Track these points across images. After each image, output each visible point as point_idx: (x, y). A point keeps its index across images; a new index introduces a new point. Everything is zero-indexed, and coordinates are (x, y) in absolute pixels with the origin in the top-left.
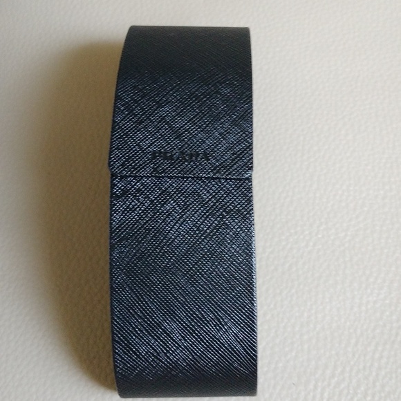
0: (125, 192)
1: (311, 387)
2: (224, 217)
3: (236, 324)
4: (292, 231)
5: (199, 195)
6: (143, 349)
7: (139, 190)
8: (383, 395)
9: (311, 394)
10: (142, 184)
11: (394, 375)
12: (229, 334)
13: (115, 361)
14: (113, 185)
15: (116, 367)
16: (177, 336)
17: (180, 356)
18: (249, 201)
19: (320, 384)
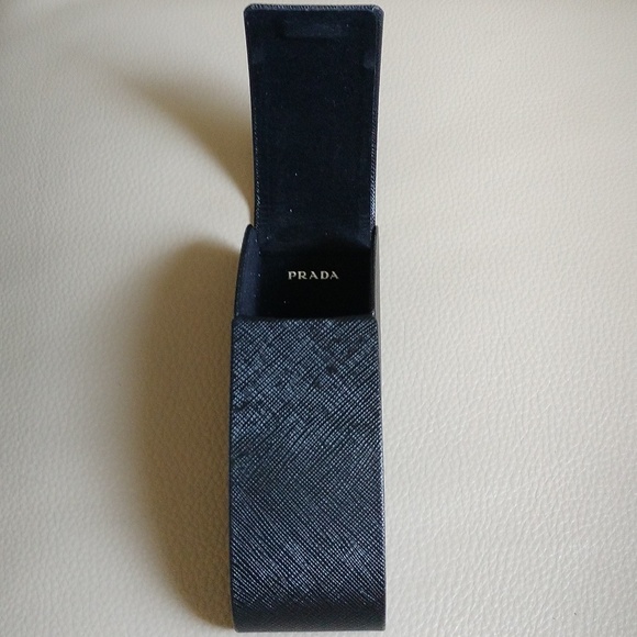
0: (245, 404)
1: (432, 598)
2: (350, 431)
3: (362, 546)
4: (400, 428)
5: (323, 407)
6: (263, 573)
7: (260, 402)
8: (511, 600)
9: (434, 606)
10: (264, 395)
11: (522, 578)
12: (355, 557)
13: (232, 586)
14: (232, 397)
15: (233, 592)
16: (299, 559)
17: (302, 581)
18: (377, 414)
19: (441, 594)
